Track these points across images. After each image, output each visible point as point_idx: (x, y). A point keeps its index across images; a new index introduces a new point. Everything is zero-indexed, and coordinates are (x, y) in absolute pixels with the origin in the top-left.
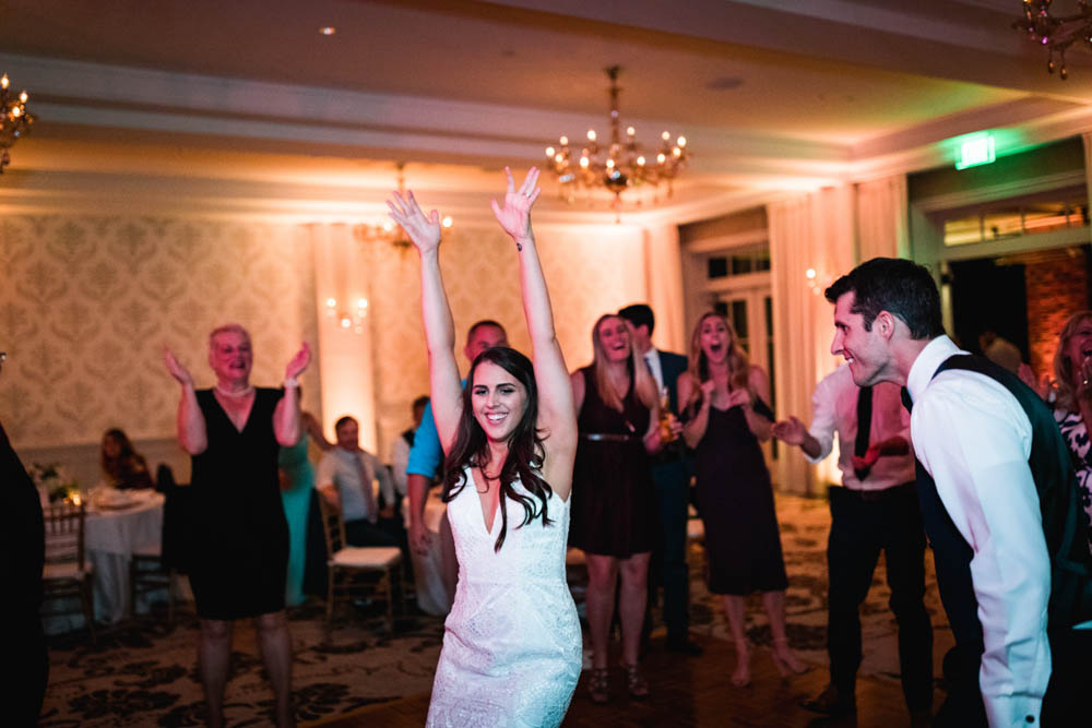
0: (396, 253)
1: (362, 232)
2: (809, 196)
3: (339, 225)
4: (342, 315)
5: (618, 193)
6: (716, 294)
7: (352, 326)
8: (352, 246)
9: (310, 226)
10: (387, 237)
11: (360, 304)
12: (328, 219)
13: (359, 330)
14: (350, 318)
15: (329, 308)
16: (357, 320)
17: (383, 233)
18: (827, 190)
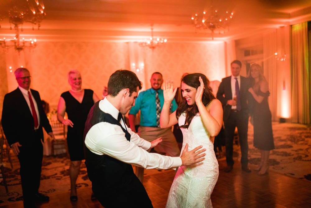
0: (151, 50)
1: (141, 44)
2: (277, 29)
3: (136, 42)
4: (137, 68)
5: (212, 31)
6: (246, 61)
7: (140, 71)
8: (139, 48)
9: (127, 43)
10: (148, 46)
11: (142, 65)
12: (133, 41)
13: (142, 72)
14: (139, 69)
15: (133, 66)
16: (141, 70)
17: (147, 44)
18: (282, 27)
